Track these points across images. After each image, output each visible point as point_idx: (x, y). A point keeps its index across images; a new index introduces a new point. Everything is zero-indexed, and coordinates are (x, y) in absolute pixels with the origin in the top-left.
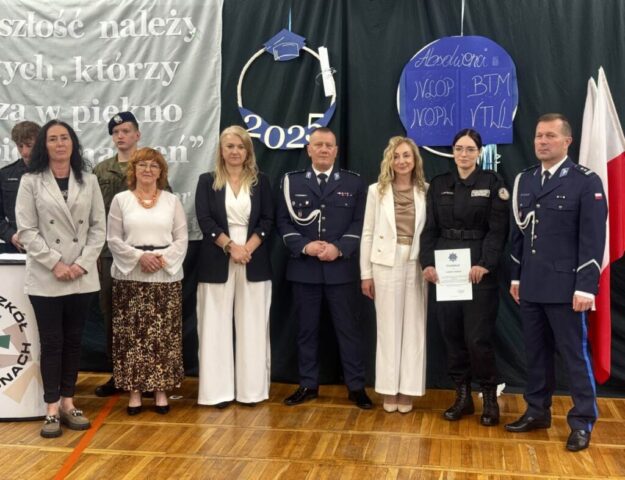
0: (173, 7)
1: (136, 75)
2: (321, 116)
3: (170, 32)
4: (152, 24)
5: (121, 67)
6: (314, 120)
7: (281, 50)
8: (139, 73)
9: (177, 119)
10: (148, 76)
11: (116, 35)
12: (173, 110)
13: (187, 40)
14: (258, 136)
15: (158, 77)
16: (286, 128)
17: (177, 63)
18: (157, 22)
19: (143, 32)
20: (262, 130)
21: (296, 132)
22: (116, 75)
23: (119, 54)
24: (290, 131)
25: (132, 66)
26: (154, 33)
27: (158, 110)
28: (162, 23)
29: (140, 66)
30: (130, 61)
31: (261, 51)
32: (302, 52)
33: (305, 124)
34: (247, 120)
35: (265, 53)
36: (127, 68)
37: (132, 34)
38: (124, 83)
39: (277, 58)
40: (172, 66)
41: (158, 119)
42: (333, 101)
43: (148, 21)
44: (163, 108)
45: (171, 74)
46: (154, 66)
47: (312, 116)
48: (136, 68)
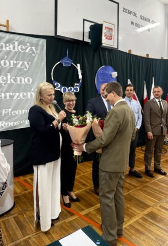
0: (28, 42)
1: (14, 65)
2: (78, 84)
3: (27, 51)
4: (20, 47)
5: (7, 62)
6: (76, 86)
7: (65, 63)
8: (15, 65)
9: (30, 82)
10: (19, 66)
11: (4, 49)
12: (29, 79)
13: (33, 55)
14: (59, 90)
15: (23, 67)
16: (68, 87)
17: (30, 63)
18: (22, 47)
19: (16, 50)
20: (60, 88)
21: (71, 89)
22: (5, 64)
23: (6, 56)
24: (69, 88)
25: (12, 62)
26: (20, 50)
27: (23, 79)
28: (24, 47)
29: (15, 62)
30: (11, 60)
31: (59, 63)
32: (72, 64)
33: (73, 87)
34: (56, 84)
35: (60, 63)
36: (10, 62)
37: (12, 49)
38: (8, 68)
39: (64, 65)
40: (28, 64)
41: (23, 82)
42: (81, 81)
43: (18, 46)
44: (25, 78)
45: (28, 66)
46: (21, 63)
47: (76, 84)
48: (14, 63)
